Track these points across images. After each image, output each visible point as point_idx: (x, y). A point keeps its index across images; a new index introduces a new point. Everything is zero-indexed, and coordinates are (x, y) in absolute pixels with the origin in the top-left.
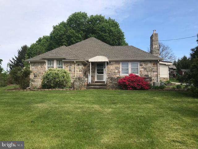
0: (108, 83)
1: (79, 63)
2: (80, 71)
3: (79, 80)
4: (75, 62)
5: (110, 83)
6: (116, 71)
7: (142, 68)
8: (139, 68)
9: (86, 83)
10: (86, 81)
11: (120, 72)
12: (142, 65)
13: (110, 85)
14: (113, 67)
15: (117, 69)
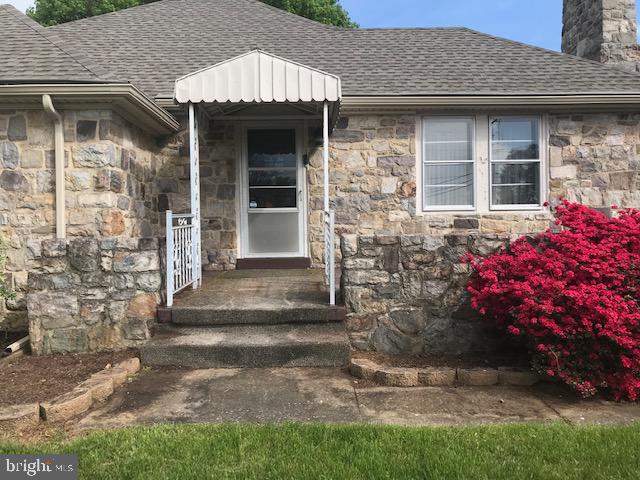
0: (361, 291)
1: (90, 116)
2: (99, 188)
3: (74, 268)
4: (47, 101)
5: (378, 293)
6: (390, 185)
7: (565, 162)
8: (542, 159)
9: (142, 298)
10: (144, 280)
11: (414, 189)
12: (568, 143)
13: (381, 318)
14: (365, 152)
15: (395, 172)
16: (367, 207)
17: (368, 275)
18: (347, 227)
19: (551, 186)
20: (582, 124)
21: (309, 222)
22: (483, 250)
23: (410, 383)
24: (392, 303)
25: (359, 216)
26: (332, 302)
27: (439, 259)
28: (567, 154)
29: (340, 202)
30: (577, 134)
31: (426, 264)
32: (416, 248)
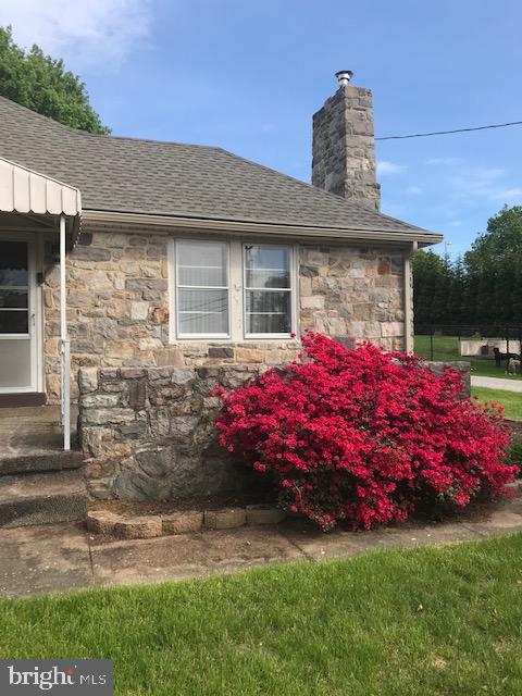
6: (140, 310)
7: (314, 293)
11: (167, 316)
12: (317, 274)
13: (124, 461)
14: (112, 273)
15: (146, 296)
16: (114, 333)
17: (110, 413)
18: (90, 356)
19: (302, 316)
20: (328, 256)
21: (44, 351)
22: (234, 383)
23: (154, 533)
24: (138, 444)
25: (105, 344)
26: (67, 446)
27: (189, 394)
28: (315, 285)
29: (82, 328)
30: (324, 265)
31: (176, 399)
32: (165, 382)
